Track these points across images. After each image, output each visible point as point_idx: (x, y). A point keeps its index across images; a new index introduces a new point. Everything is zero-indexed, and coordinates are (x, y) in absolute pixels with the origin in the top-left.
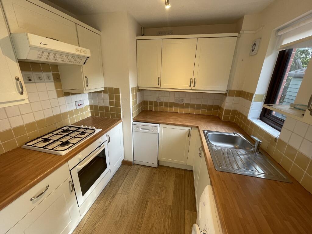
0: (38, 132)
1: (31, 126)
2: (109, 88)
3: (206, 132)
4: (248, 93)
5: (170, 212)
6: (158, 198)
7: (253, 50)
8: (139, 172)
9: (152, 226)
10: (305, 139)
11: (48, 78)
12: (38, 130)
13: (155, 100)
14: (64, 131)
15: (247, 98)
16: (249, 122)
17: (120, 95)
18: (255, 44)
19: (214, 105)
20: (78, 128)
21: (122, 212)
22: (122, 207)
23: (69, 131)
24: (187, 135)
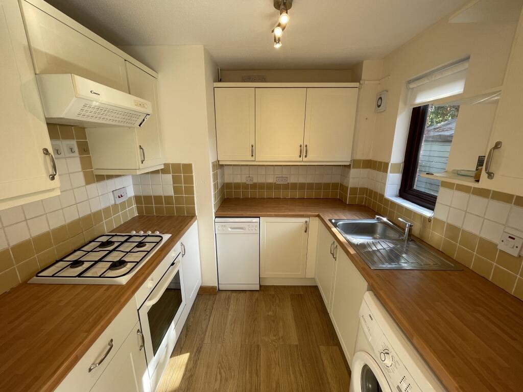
0: (53, 251)
1: (41, 241)
2: (172, 164)
3: (333, 221)
4: (380, 163)
5: (298, 355)
6: (274, 338)
7: (379, 106)
8: (232, 302)
9: (278, 383)
10: (467, 214)
11: (70, 151)
12: (54, 246)
13: (244, 181)
14: (103, 245)
15: (379, 169)
16: (387, 201)
17: (192, 176)
18: (381, 98)
19: (332, 183)
20: (127, 237)
21: (220, 373)
22: (220, 365)
23: (112, 243)
24: (304, 229)
